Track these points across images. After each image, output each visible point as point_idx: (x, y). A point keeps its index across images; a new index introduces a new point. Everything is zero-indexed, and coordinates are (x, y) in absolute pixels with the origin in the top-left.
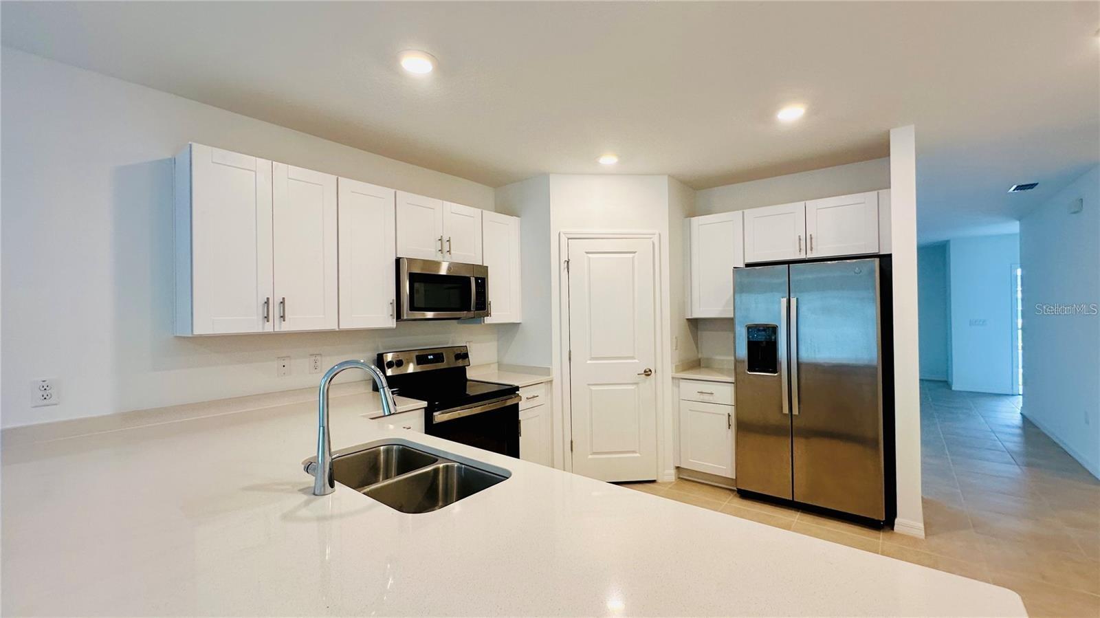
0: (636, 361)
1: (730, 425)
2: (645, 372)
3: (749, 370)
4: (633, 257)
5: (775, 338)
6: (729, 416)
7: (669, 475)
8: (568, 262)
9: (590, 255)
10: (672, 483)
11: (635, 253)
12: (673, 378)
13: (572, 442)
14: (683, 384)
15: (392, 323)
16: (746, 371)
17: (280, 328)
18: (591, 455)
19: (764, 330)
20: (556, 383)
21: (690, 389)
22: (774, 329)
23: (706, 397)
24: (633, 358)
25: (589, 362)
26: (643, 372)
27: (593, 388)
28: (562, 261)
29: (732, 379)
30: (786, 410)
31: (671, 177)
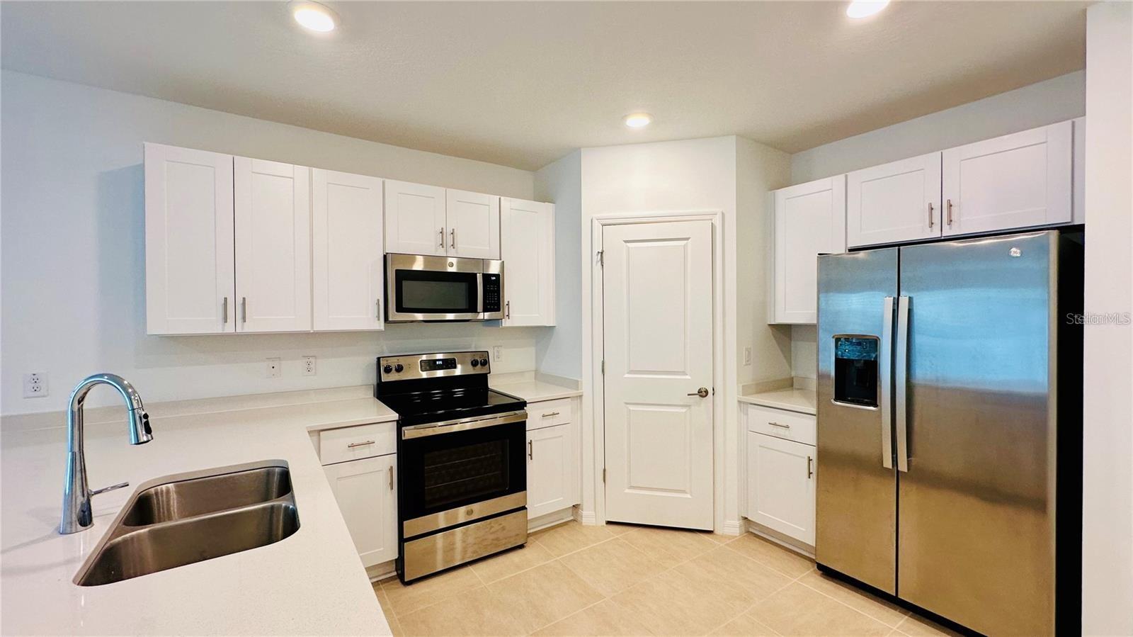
0: (688, 377)
1: (810, 473)
2: (700, 391)
3: (836, 399)
4: (685, 247)
5: (876, 356)
6: (810, 460)
7: (731, 526)
8: (602, 253)
9: (629, 245)
10: (736, 537)
11: (687, 239)
12: (740, 402)
13: (605, 470)
14: (753, 411)
15: (380, 325)
16: (832, 400)
17: (243, 328)
18: (629, 488)
19: (859, 344)
20: (587, 400)
21: (761, 418)
22: (874, 343)
23: (782, 432)
24: (684, 373)
25: (627, 376)
26: (697, 393)
27: (632, 408)
28: (595, 252)
29: (813, 410)
30: (888, 463)
31: (741, 137)
